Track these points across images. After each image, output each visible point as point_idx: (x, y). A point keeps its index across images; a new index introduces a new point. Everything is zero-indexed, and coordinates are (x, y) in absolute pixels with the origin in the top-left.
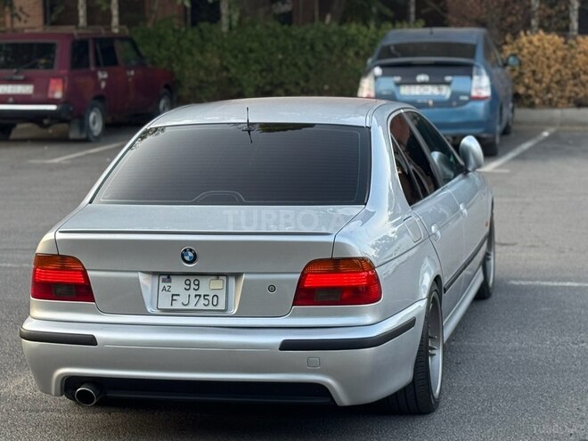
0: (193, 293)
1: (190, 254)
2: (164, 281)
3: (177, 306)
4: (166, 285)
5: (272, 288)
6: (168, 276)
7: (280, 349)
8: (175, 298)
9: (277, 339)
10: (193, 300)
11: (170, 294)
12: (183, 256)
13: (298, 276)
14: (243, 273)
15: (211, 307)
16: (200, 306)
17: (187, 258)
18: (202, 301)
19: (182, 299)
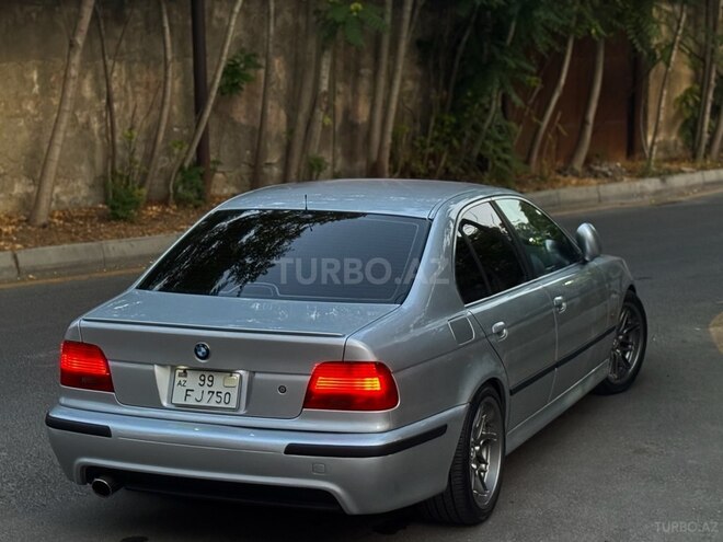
0: (206, 389)
1: (203, 350)
2: (180, 376)
3: (191, 401)
4: (182, 379)
5: (283, 390)
6: (185, 371)
7: (286, 453)
8: (189, 393)
9: (283, 442)
10: (207, 396)
11: (185, 389)
12: (196, 351)
13: (308, 378)
15: (224, 406)
16: (213, 404)
17: (200, 354)
18: (215, 398)
19: (196, 395)
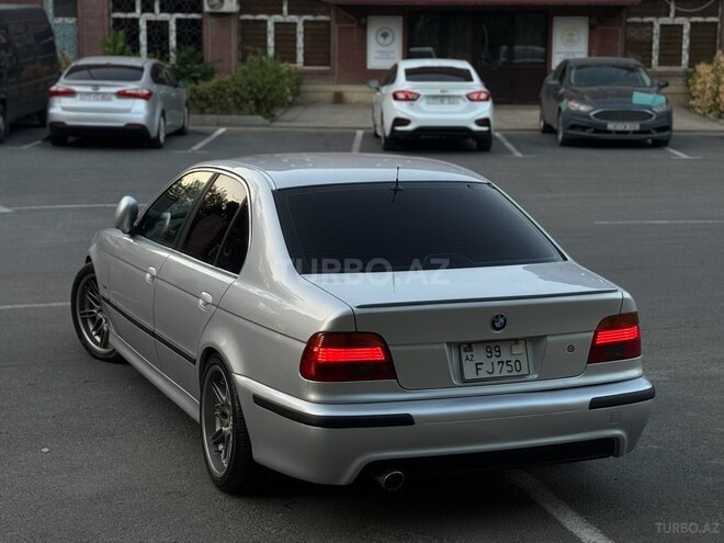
0: (497, 360)
1: (502, 320)
2: (465, 351)
3: (483, 374)
4: (469, 354)
5: (571, 348)
6: (469, 346)
7: (590, 408)
8: (479, 366)
9: (586, 397)
10: (498, 368)
11: (474, 363)
12: (493, 323)
13: (592, 334)
14: (545, 336)
15: (515, 373)
16: (505, 373)
17: (497, 325)
18: (505, 367)
19: (486, 367)
